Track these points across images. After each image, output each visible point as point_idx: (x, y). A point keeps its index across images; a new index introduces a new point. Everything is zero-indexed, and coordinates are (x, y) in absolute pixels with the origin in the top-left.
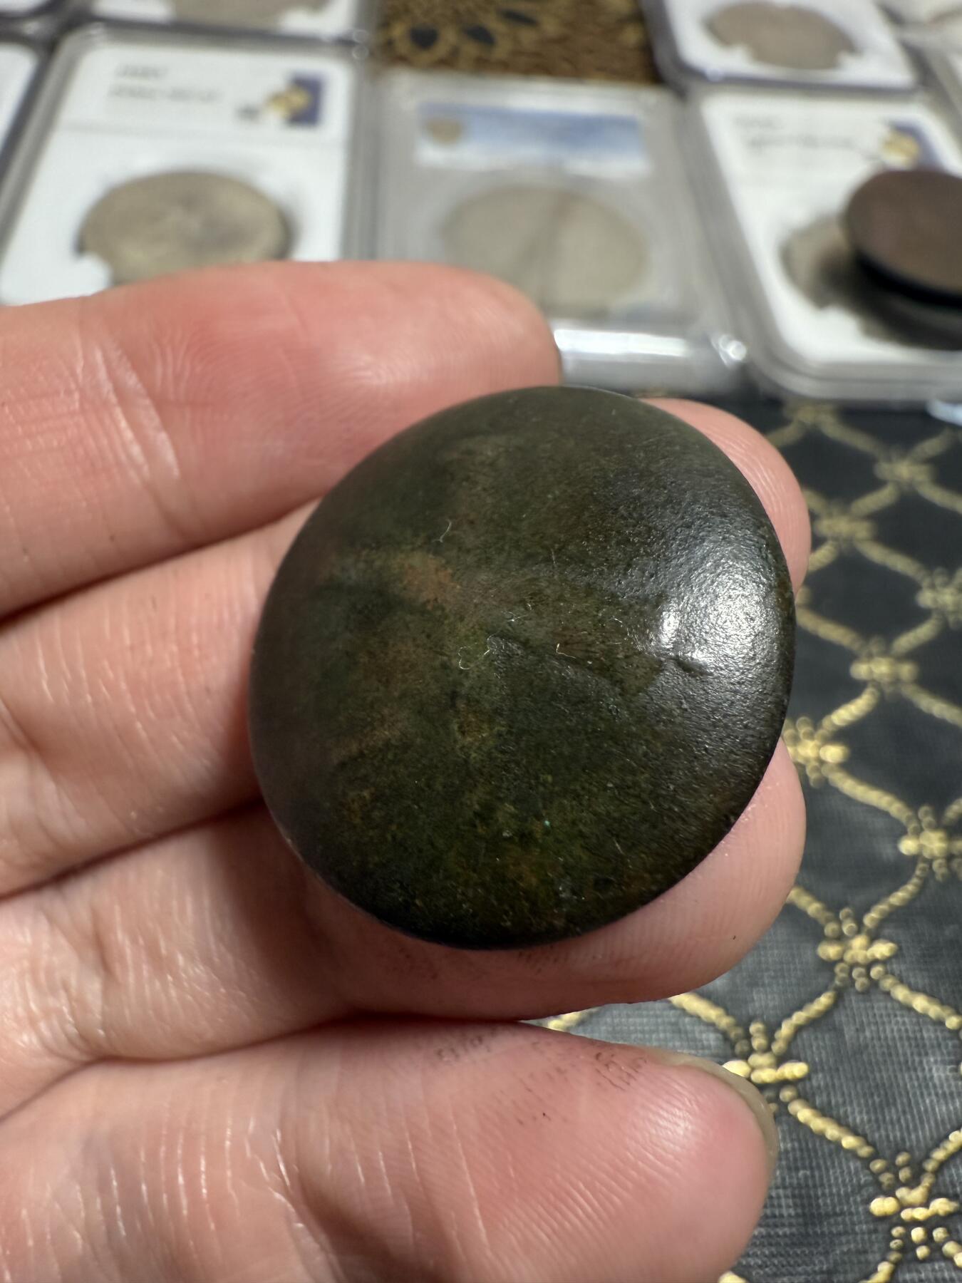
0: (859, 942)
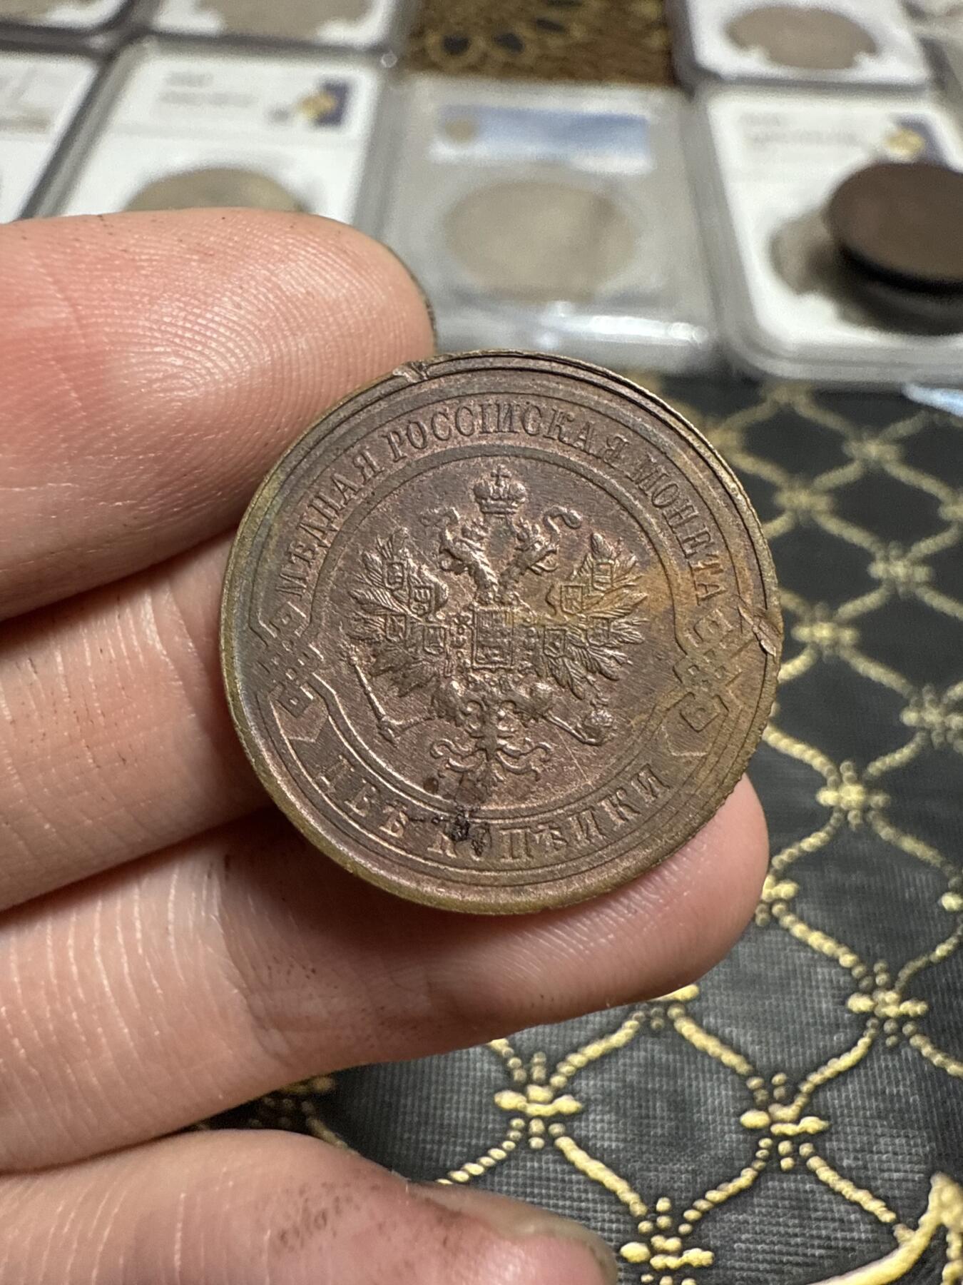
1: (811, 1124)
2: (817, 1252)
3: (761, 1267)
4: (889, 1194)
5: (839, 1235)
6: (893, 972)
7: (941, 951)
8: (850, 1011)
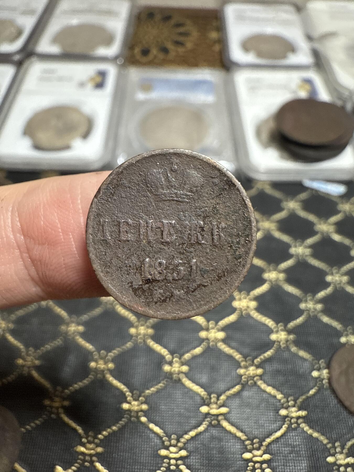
0: (252, 368)
1: (267, 457)
6: (295, 400)
7: (312, 392)
8: (280, 415)
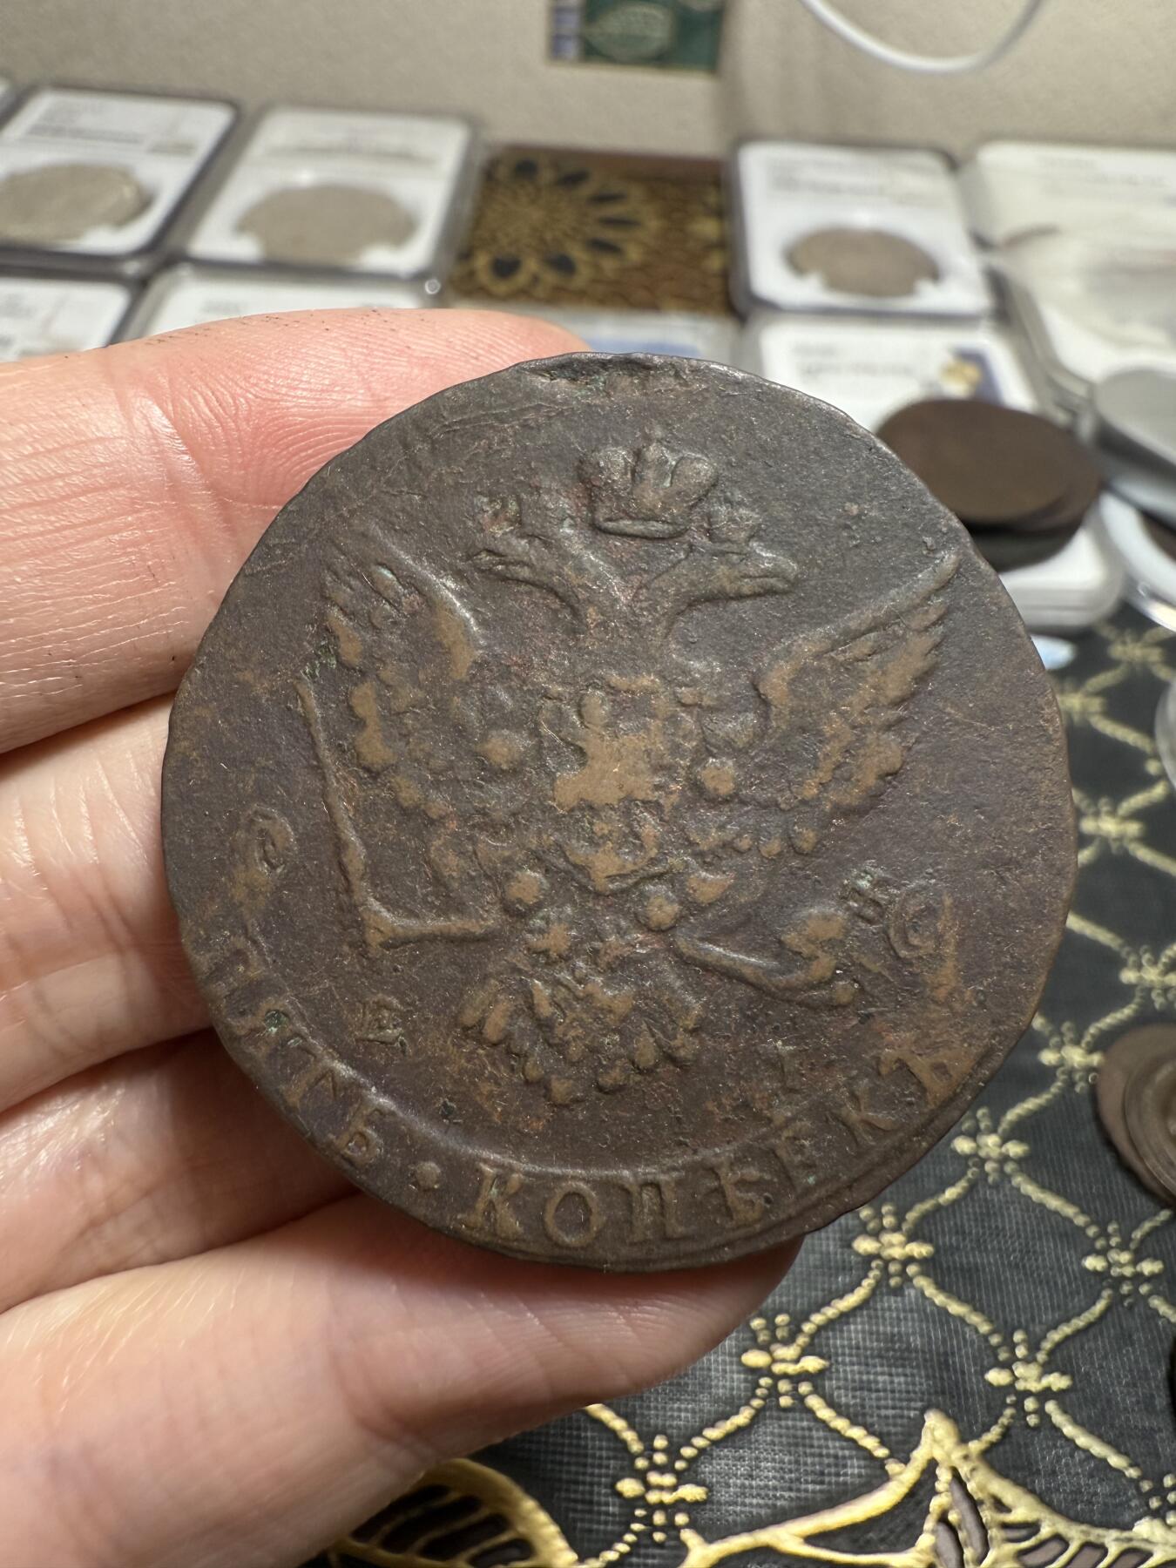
1: (812, 1364)
2: (810, 1487)
3: (755, 1501)
4: (885, 1429)
5: (833, 1470)
6: (900, 1215)
7: (950, 1194)
8: (857, 1254)
